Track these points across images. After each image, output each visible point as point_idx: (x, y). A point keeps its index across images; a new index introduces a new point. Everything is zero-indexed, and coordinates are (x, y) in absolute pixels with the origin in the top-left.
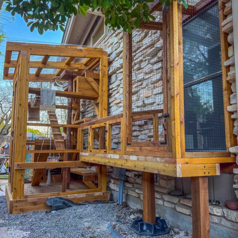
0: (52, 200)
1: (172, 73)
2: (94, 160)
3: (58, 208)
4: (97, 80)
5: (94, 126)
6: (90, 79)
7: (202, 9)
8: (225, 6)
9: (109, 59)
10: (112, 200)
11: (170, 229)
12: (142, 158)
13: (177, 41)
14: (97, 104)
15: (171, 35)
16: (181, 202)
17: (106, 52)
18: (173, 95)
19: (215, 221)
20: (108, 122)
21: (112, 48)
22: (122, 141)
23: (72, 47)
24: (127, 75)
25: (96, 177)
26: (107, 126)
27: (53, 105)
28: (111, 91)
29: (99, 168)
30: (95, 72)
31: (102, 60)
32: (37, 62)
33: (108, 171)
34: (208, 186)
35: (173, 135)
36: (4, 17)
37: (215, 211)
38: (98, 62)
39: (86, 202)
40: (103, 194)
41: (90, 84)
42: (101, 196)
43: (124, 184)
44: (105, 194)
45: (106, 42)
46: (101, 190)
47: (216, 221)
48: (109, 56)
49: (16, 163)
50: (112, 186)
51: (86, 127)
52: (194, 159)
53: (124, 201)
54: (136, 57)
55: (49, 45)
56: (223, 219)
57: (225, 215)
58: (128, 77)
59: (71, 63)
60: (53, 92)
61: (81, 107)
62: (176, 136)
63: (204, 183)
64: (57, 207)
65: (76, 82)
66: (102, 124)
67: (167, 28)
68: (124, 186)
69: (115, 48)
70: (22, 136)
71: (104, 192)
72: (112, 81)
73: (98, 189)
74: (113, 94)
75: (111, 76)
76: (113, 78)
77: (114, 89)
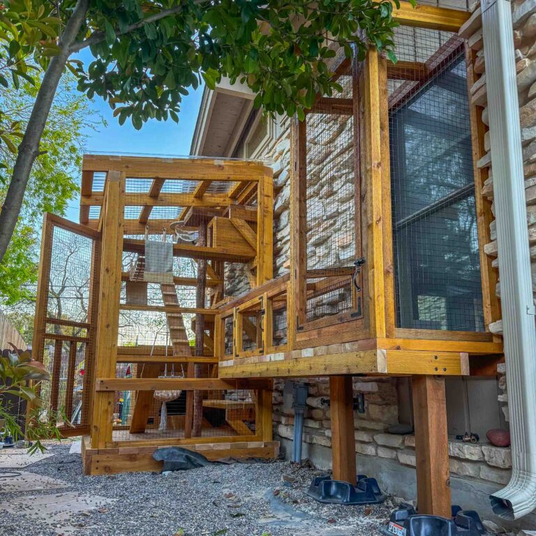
0: (166, 452)
1: (368, 182)
2: (243, 372)
3: (175, 467)
4: (252, 224)
5: (242, 307)
6: (239, 222)
7: (439, 67)
8: (477, 57)
9: (276, 183)
10: (282, 457)
11: (386, 498)
12: (321, 349)
13: (378, 123)
14: (253, 271)
15: (366, 113)
16: (407, 443)
17: (269, 170)
18: (370, 222)
19: (467, 473)
20: (265, 293)
21: (282, 161)
22: (289, 325)
23: (204, 162)
24: (297, 198)
25: (251, 411)
26: (265, 301)
27: (168, 271)
28: (279, 243)
29: (257, 393)
30: (248, 208)
31: (261, 185)
32: (141, 195)
33: (274, 401)
34: (446, 397)
35: (371, 296)
36: (87, 123)
37: (466, 452)
38: (254, 192)
39: (231, 459)
40: (265, 446)
41: (238, 231)
42: (261, 449)
43: (303, 423)
44: (270, 447)
45: (270, 150)
46: (262, 438)
47: (471, 472)
48: (276, 176)
49: (98, 380)
50: (284, 431)
51: (228, 312)
52: (413, 342)
53: (304, 457)
54: (324, 172)
55: (161, 159)
56: (483, 467)
57: (486, 458)
58: (298, 202)
59: (205, 194)
60: (168, 247)
61: (226, 283)
62: (376, 298)
63: (436, 389)
64: (174, 464)
65: (211, 228)
66: (256, 300)
67: (359, 101)
68: (304, 426)
69: (287, 161)
70: (110, 328)
71: (267, 441)
72: (282, 224)
73: (254, 436)
74: (284, 249)
75: (280, 214)
76: (284, 218)
77: (284, 240)
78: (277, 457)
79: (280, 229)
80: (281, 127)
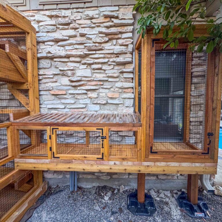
5: (64, 128)
17: (35, 29)
18: (218, 120)
20: (107, 127)
26: (106, 132)
42: (41, 191)
66: (92, 129)
71: (42, 185)
72: (41, 66)
73: (35, 187)
74: (44, 81)
75: (39, 59)
76: (44, 63)
77: (46, 76)
78: (47, 190)
79: (38, 67)
80: (40, 5)
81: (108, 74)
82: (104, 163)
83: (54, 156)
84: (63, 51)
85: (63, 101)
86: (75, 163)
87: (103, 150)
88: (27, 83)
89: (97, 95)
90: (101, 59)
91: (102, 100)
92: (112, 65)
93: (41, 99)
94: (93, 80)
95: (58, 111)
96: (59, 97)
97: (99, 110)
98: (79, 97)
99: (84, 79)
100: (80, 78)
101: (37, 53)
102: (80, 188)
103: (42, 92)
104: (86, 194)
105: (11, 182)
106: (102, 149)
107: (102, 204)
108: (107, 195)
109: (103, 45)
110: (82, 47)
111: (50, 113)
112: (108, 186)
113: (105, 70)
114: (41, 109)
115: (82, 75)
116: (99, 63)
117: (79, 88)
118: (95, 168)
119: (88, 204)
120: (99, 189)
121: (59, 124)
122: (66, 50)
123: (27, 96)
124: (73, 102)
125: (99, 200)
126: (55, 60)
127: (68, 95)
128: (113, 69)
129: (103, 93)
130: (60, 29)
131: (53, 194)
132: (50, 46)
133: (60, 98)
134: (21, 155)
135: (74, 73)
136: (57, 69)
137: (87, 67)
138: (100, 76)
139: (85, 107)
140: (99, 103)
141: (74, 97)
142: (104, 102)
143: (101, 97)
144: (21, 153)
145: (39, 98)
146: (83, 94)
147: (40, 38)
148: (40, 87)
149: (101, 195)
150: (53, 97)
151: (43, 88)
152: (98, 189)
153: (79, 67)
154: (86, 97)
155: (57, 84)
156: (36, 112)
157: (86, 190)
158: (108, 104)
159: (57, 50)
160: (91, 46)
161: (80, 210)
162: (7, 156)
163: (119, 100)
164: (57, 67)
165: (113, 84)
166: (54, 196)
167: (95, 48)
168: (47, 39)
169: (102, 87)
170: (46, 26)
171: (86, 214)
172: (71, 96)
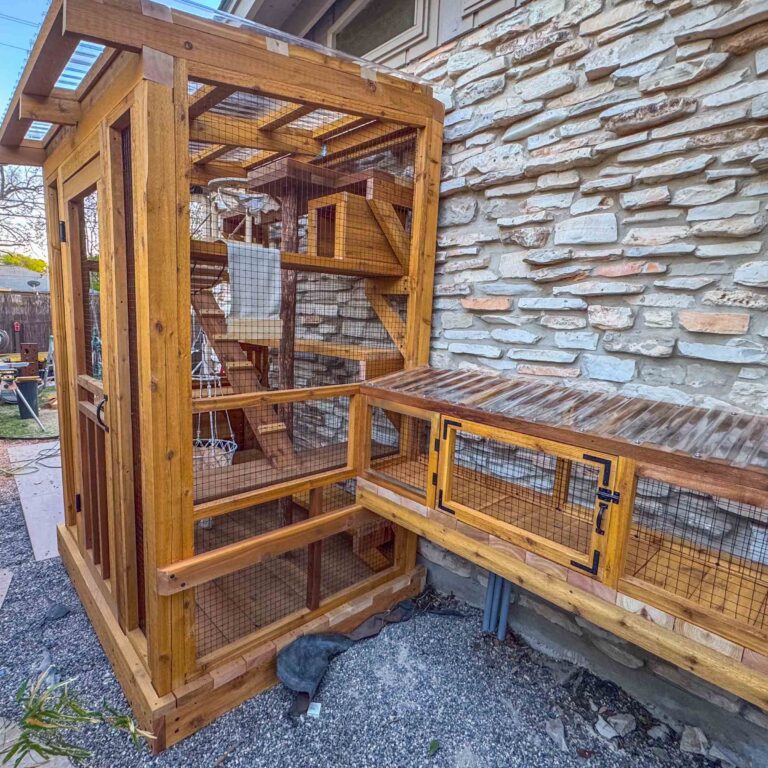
6: (386, 207)
10: (432, 591)
17: (441, 107)
27: (270, 314)
39: (375, 621)
40: (411, 581)
42: (407, 588)
44: (416, 580)
45: (413, 61)
46: (405, 570)
49: (163, 573)
50: (432, 554)
69: (475, 96)
70: (176, 459)
71: (411, 572)
72: (449, 218)
73: (395, 568)
74: (451, 266)
75: (443, 198)
76: (458, 209)
77: (458, 252)
78: (424, 592)
79: (441, 225)
80: (464, 18)
81: (697, 227)
82: (598, 591)
83: (440, 502)
84: (519, 157)
85: (498, 333)
86: (496, 546)
87: (599, 542)
88: (406, 278)
89: (631, 316)
90: (673, 161)
91: (649, 342)
92: (729, 177)
93: (436, 323)
94: (622, 258)
95: (480, 364)
96: (488, 321)
97: (631, 381)
98: (554, 322)
99: (582, 254)
100: (567, 250)
101: (441, 181)
102: (514, 639)
103: (441, 300)
104: (531, 669)
105: (345, 528)
106: (594, 535)
107: (583, 738)
108: (612, 720)
109: (690, 94)
110: (593, 123)
111: (455, 368)
112: (625, 693)
113: (686, 208)
114: (435, 354)
115: (576, 239)
116: (656, 182)
117: (556, 290)
118: (561, 592)
119: (531, 703)
120: (583, 681)
121: (465, 413)
122: (531, 151)
123: (403, 312)
124: (529, 338)
125: (571, 717)
126: (489, 193)
127: (517, 312)
128: (733, 196)
129: (660, 310)
130: (519, 77)
131: (435, 610)
132: (480, 149)
133: (490, 324)
134: (370, 471)
135: (549, 234)
136: (492, 223)
137: (601, 203)
138: (657, 237)
139: (572, 360)
140: (632, 348)
141: (536, 320)
142: (660, 350)
143: (650, 328)
144: (372, 467)
145: (432, 319)
146: (571, 311)
147: (453, 131)
148: (438, 287)
149: (588, 707)
150: (470, 318)
151: (445, 289)
152: (581, 679)
153: (568, 208)
154: (581, 322)
155: (487, 275)
156: (419, 360)
157: (534, 656)
158: (681, 361)
159: (500, 159)
160: (628, 115)
161: (498, 701)
162: (345, 465)
163: (740, 348)
164: (493, 216)
165: (723, 272)
166: (437, 620)
167: (649, 118)
168: (474, 126)
169: (658, 283)
170: (476, 84)
171: (516, 728)
172: (525, 318)
